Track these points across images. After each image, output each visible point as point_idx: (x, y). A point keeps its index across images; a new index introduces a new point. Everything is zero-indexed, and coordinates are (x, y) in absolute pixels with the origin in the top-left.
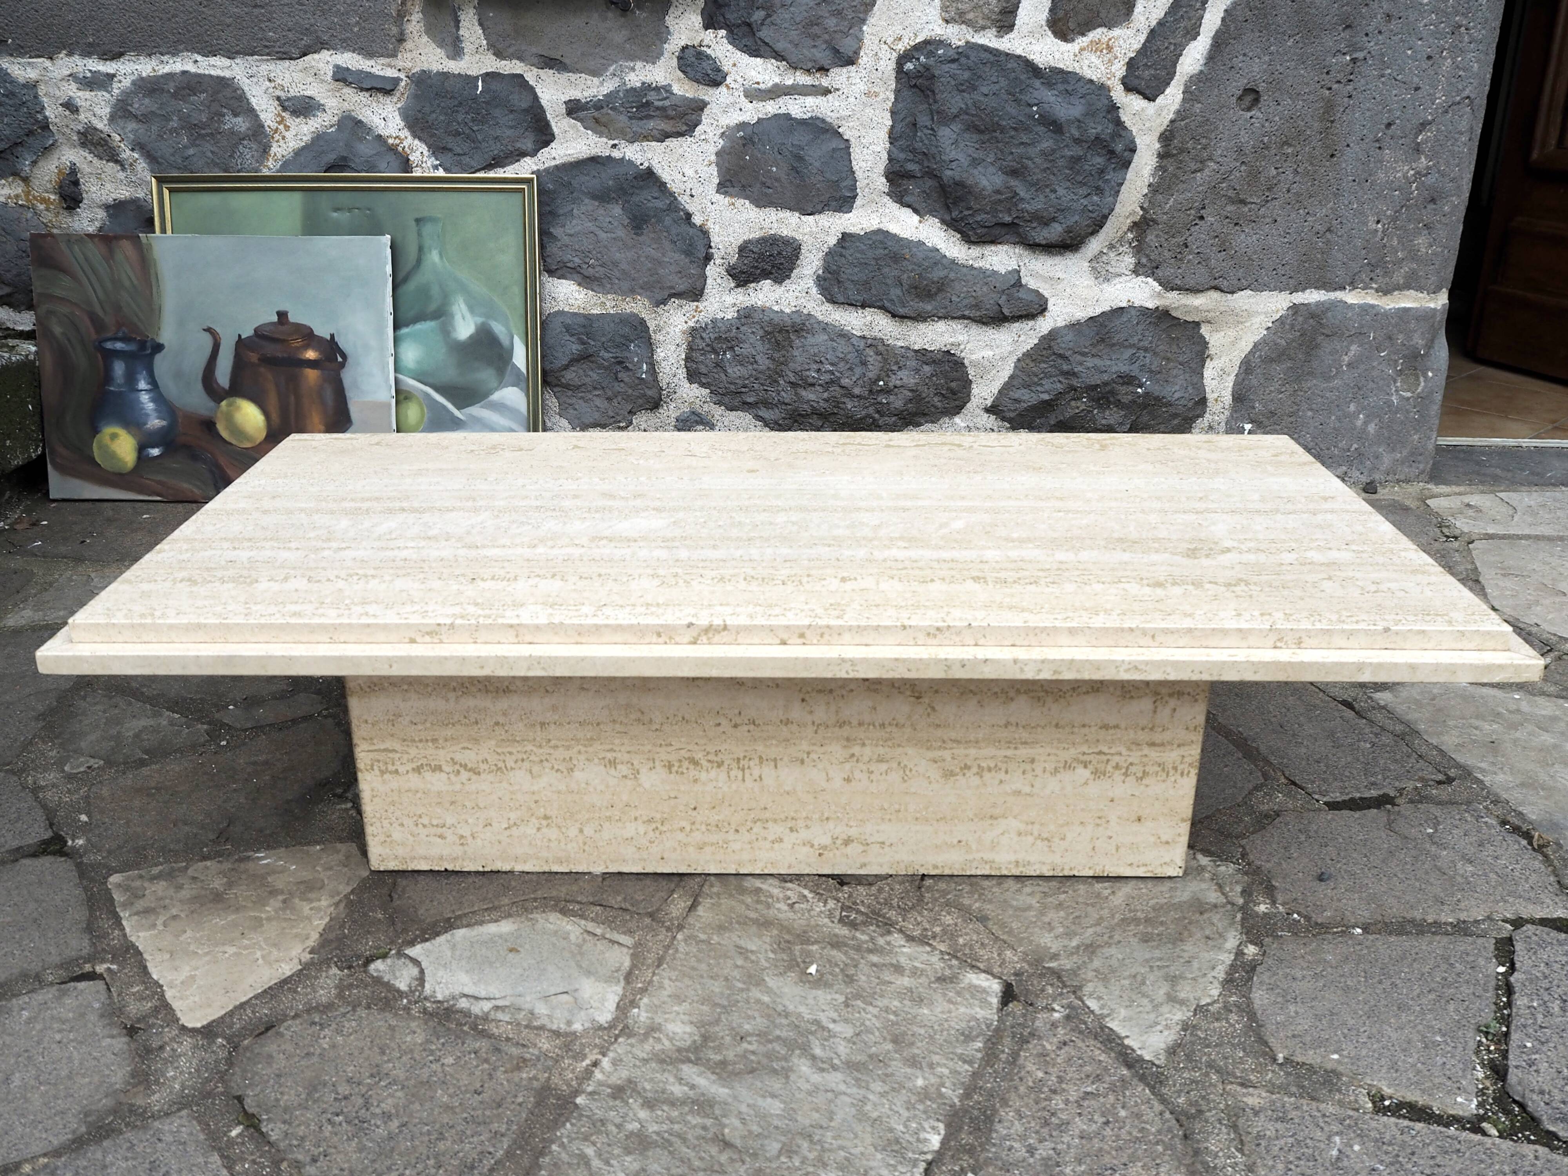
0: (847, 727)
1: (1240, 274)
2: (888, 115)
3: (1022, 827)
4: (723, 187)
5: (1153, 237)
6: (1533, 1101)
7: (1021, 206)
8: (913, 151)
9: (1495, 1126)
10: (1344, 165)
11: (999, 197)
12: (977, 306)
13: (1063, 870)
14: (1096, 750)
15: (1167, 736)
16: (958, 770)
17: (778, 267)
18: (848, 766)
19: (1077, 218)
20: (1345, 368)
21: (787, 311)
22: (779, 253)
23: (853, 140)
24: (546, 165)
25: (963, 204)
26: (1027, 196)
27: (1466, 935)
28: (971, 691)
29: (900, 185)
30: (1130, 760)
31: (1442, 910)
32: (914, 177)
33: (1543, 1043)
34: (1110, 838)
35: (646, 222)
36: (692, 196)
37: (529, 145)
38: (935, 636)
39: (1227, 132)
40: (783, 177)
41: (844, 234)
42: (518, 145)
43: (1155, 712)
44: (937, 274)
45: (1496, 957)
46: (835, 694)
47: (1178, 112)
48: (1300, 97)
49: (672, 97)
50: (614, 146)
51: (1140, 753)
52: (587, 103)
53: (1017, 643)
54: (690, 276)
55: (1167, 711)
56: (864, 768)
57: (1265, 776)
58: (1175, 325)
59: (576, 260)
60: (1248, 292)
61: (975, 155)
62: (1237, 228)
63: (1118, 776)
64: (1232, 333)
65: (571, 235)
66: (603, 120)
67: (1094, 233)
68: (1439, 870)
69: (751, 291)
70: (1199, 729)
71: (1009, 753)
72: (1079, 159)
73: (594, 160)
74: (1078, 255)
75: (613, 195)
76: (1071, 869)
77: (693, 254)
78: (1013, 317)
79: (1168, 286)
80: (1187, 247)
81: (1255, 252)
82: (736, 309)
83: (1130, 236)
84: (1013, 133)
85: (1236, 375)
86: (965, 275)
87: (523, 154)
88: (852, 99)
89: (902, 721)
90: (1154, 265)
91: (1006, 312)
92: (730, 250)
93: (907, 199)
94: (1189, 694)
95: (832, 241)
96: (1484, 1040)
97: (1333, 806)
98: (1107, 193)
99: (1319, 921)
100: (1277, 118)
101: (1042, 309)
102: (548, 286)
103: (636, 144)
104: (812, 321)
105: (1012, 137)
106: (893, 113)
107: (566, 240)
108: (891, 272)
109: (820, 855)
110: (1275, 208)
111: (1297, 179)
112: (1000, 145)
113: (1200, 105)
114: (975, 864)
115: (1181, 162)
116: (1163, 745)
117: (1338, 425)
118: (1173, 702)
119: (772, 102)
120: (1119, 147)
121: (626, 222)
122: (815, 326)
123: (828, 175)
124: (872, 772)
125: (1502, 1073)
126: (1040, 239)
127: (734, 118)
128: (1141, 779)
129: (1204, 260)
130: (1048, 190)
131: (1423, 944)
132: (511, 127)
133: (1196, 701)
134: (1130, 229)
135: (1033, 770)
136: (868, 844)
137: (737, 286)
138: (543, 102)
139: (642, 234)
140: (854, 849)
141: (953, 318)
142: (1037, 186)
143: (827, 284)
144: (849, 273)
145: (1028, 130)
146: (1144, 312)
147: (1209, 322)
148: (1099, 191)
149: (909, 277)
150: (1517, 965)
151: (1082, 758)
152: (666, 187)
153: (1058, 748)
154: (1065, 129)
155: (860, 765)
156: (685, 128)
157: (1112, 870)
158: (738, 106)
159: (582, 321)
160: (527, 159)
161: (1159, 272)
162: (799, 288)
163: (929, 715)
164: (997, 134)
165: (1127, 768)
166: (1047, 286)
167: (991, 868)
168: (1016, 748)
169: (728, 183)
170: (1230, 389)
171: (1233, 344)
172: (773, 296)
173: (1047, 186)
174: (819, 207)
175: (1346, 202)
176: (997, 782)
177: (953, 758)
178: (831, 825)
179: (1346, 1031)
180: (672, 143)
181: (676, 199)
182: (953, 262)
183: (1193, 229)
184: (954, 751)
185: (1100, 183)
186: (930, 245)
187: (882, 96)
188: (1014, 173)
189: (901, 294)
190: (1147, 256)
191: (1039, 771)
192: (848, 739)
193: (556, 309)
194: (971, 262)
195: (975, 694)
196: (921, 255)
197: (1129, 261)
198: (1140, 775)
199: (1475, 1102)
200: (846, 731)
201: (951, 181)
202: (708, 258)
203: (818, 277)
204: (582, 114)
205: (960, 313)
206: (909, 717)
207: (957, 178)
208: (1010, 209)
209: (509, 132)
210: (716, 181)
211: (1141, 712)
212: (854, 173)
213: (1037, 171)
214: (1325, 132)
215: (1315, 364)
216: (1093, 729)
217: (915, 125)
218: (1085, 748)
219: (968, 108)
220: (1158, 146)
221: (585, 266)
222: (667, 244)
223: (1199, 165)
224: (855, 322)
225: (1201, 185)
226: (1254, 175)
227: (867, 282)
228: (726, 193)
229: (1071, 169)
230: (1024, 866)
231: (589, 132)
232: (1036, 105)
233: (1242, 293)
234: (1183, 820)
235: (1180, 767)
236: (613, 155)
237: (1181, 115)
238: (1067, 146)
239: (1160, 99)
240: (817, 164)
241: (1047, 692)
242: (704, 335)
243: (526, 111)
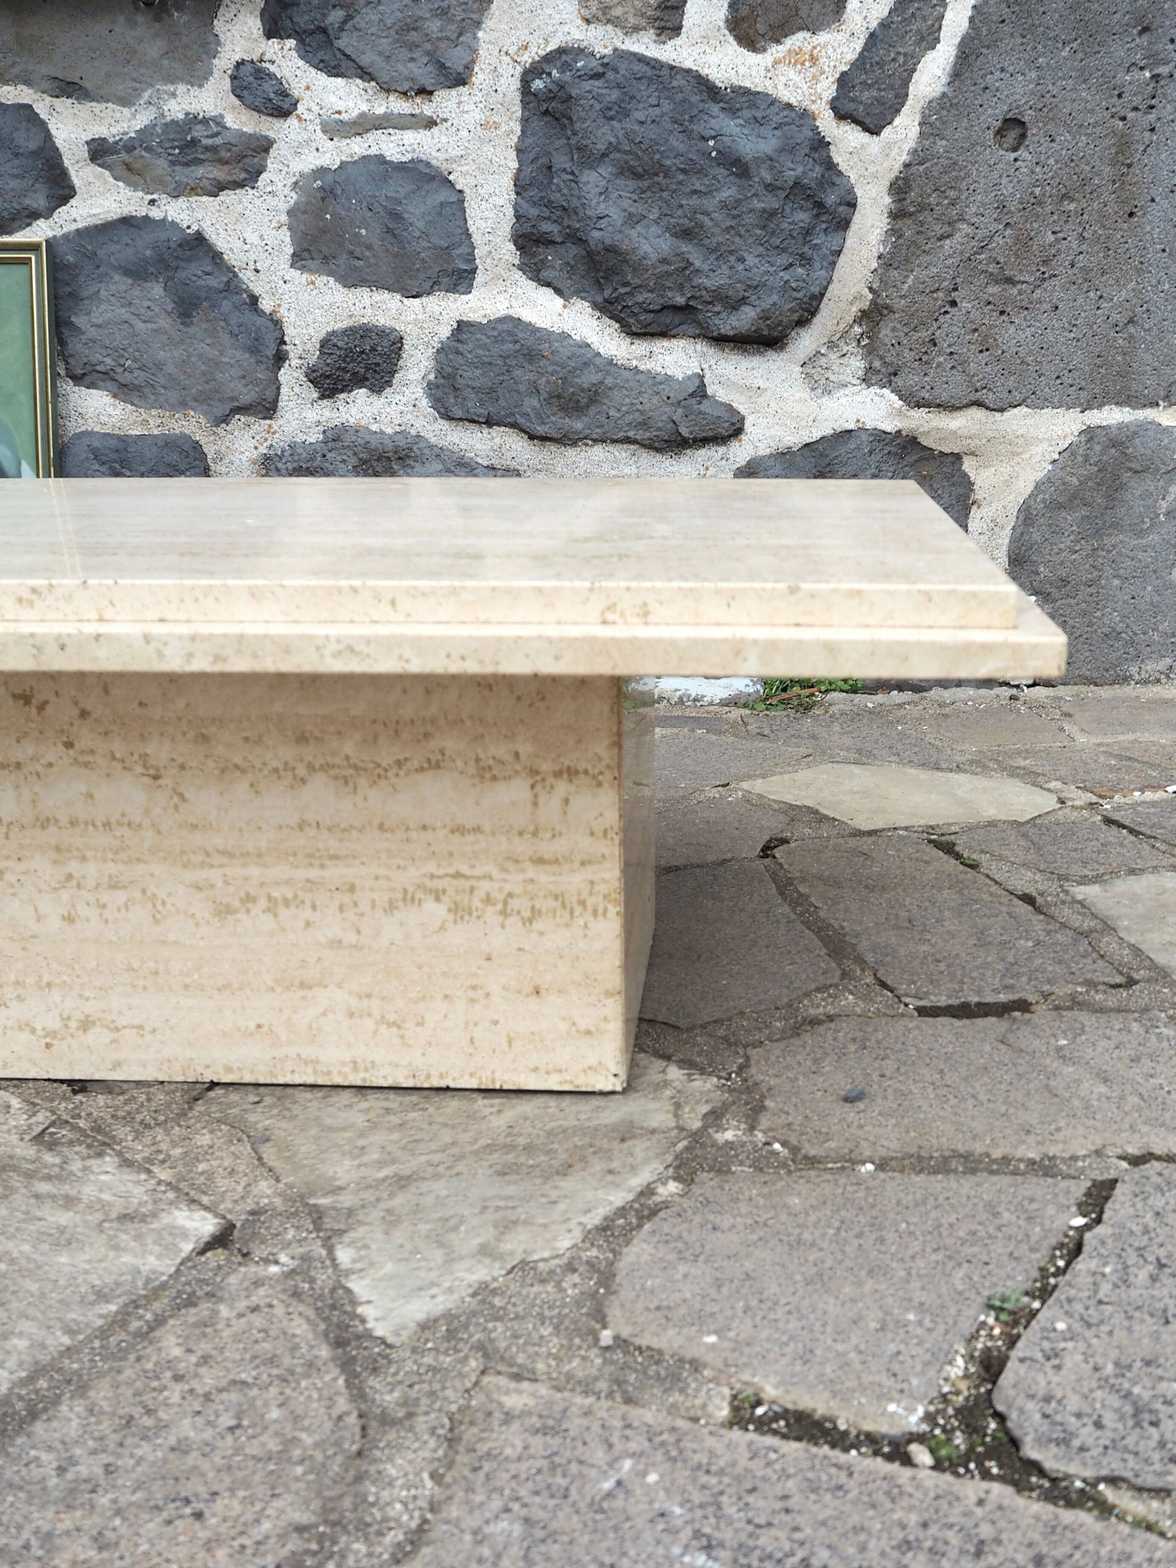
0: (52, 829)
1: (1011, 384)
2: (514, 154)
3: (354, 1002)
4: (299, 259)
5: (888, 332)
6: (1021, 1411)
7: (697, 281)
8: (549, 204)
9: (932, 1451)
10: (1148, 228)
11: (666, 268)
12: (644, 425)
13: (428, 1077)
14: (451, 871)
15: (560, 846)
16: (236, 904)
17: (374, 368)
18: (65, 895)
19: (775, 298)
20: (1162, 518)
21: (389, 431)
22: (373, 349)
23: (467, 191)
24: (65, 230)
25: (617, 278)
26: (706, 267)
27: (1046, 1175)
28: (237, 766)
29: (534, 255)
30: (508, 888)
31: (1023, 1142)
32: (553, 242)
33: (1089, 1325)
34: (496, 1023)
35: (196, 306)
36: (257, 271)
37: (39, 201)
39: (983, 181)
40: (376, 242)
41: (460, 323)
42: (27, 202)
43: (535, 804)
44: (588, 378)
45: (1079, 1205)
46: (25, 770)
47: (914, 152)
48: (1082, 131)
49: (225, 132)
50: (152, 202)
51: (521, 877)
52: (116, 143)
53: (169, 617)
54: (255, 382)
55: (555, 802)
56: (91, 898)
57: (844, 975)
58: (927, 459)
59: (108, 361)
60: (1023, 410)
61: (632, 210)
62: (1003, 317)
63: (491, 914)
64: (1005, 469)
65: (98, 326)
66: (137, 166)
67: (802, 322)
68: (1050, 1091)
69: (340, 404)
70: (611, 834)
71: (314, 874)
72: (771, 214)
73: (127, 222)
74: (783, 357)
75: (152, 269)
76: (441, 1076)
77: (259, 351)
78: (695, 440)
79: (913, 401)
80: (935, 345)
81: (1030, 353)
82: (321, 428)
83: (857, 330)
84: (681, 177)
85: (1014, 528)
86: (627, 381)
87: (34, 215)
88: (464, 133)
89: (137, 819)
90: (891, 370)
91: (684, 431)
92: (309, 346)
93: (545, 274)
94: (586, 772)
95: (445, 332)
96: (991, 1321)
97: (928, 1011)
98: (817, 265)
99: (812, 1153)
100: (1051, 161)
101: (737, 431)
102: (73, 398)
103: (181, 199)
104: (422, 445)
105: (680, 183)
106: (519, 151)
107: (93, 332)
108: (523, 375)
109: (48, 1046)
110: (1054, 290)
111: (1084, 247)
112: (665, 194)
113: (944, 142)
114: (289, 1066)
115: (922, 224)
116: (556, 861)
117: (1156, 598)
118: (562, 787)
119: (358, 139)
120: (831, 199)
121: (170, 307)
122: (426, 451)
123: (435, 240)
124: (104, 906)
125: (995, 1369)
126: (726, 330)
127: (310, 162)
128: (531, 921)
129: (959, 364)
130: (732, 258)
131: (966, 1185)
132: (17, 177)
133: (600, 785)
134: (858, 321)
135: (356, 905)
136: (117, 1030)
137: (322, 397)
138: (59, 143)
139: (192, 323)
140: (98, 1037)
141: (614, 441)
142: (718, 253)
143: (439, 393)
144: (470, 376)
145: (701, 172)
146: (880, 436)
147: (973, 454)
148: (805, 260)
149: (548, 382)
150: (1108, 1217)
151: (429, 884)
152: (222, 259)
153: (389, 867)
154: (753, 170)
155: (83, 892)
156: (243, 175)
157: (506, 1077)
158: (314, 145)
159: (114, 443)
160: (41, 223)
161: (899, 381)
162: (404, 400)
163: (176, 807)
164: (660, 179)
165: (505, 903)
166: (743, 399)
167: (315, 1072)
168: (322, 866)
169: (306, 255)
170: (1005, 548)
171: (1007, 484)
172: (370, 411)
173: (731, 252)
174: (427, 285)
175: (1154, 282)
176: (302, 924)
177: (226, 883)
178: (56, 995)
179: (754, 1303)
180: (228, 197)
181: (236, 275)
182: (610, 362)
183: (942, 319)
184: (226, 870)
185: (806, 249)
186: (578, 338)
187: (504, 128)
188: (685, 234)
189: (538, 405)
190: (882, 358)
191: (365, 906)
192: (58, 849)
193: (83, 429)
194: (635, 363)
196: (565, 352)
197: (857, 364)
198: (527, 914)
199: (920, 1411)
200: (52, 835)
201: (600, 246)
202: (280, 358)
203: (429, 383)
204: (109, 159)
205: (621, 435)
206: (147, 811)
207: (608, 241)
208: (681, 286)
209: (13, 184)
210: (290, 250)
211: (513, 804)
212: (469, 236)
213: (716, 230)
214: (1119, 181)
215: (1121, 511)
216: (441, 833)
217: (550, 168)
218: (431, 867)
219: (619, 143)
220: (888, 200)
221: (120, 370)
222: (225, 338)
223: (946, 229)
224: (478, 446)
225: (950, 256)
226: (1024, 242)
227: (492, 390)
228: (303, 269)
229: (763, 228)
230: (366, 1070)
231: (121, 184)
232: (714, 138)
233: (1016, 410)
234: (608, 994)
235: (590, 901)
236: (151, 214)
237: (919, 157)
238: (756, 195)
239: (887, 132)
240: (420, 224)
242: (280, 465)
243: (35, 154)
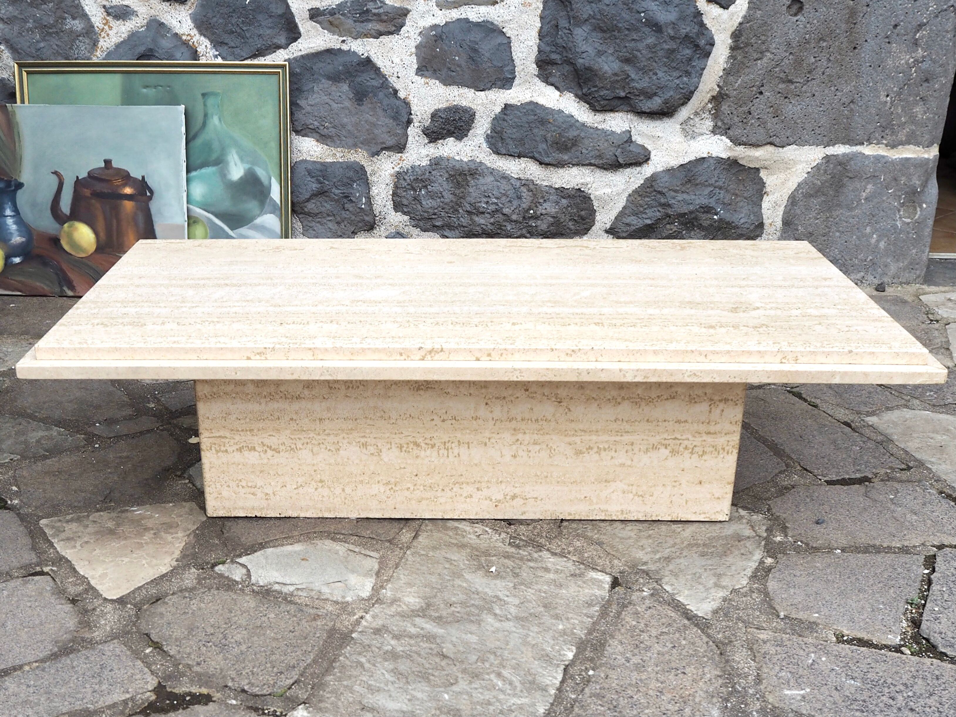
0: (514, 422)
1: (788, 134)
2: (538, 19)
3: (626, 488)
4: (421, 71)
5: (726, 107)
6: (934, 637)
7: (633, 84)
8: (556, 45)
9: (910, 650)
10: (863, 55)
11: (616, 78)
12: (600, 157)
13: (651, 516)
14: (673, 437)
15: (718, 428)
16: (585, 450)
17: (460, 128)
18: (514, 447)
19: (672, 93)
20: (863, 201)
21: (465, 160)
22: (460, 119)
23: (513, 38)
24: (295, 55)
25: (590, 83)
26: (637, 78)
27: (907, 553)
28: (593, 398)
29: (546, 70)
30: (695, 443)
31: (893, 540)
32: (556, 64)
33: (945, 609)
34: (682, 495)
35: (366, 96)
36: (398, 77)
37: (282, 40)
38: (571, 355)
39: (779, 31)
40: (463, 64)
41: (506, 105)
42: (275, 41)
43: (710, 412)
44: (572, 133)
45: (924, 565)
46: (507, 400)
47: (745, 17)
48: (832, 6)
49: (385, 6)
50: (343, 41)
51: (701, 439)
52: (325, 10)
54: (396, 135)
55: (718, 411)
56: (525, 448)
57: (787, 465)
58: (741, 171)
59: (316, 123)
60: (794, 147)
61: (600, 48)
62: (786, 100)
63: (687, 454)
64: (782, 176)
65: (312, 106)
66: (336, 23)
67: (684, 104)
68: (895, 519)
69: (439, 145)
70: (738, 423)
71: (618, 438)
72: (672, 51)
73: (329, 51)
74: (672, 120)
75: (343, 77)
76: (657, 516)
77: (398, 119)
78: (625, 165)
79: (737, 142)
80: (750, 114)
81: (799, 118)
82: (429, 158)
83: (710, 106)
84: (627, 32)
85: (785, 207)
86: (592, 134)
87: (279, 47)
88: (513, 8)
89: (549, 418)
90: (727, 127)
91: (621, 160)
92: (425, 116)
93: (551, 80)
94: (732, 400)
95: (498, 110)
96: (910, 607)
97: (830, 483)
98: (693, 75)
99: (814, 546)
100: (815, 21)
101: (647, 159)
102: (295, 142)
103: (359, 40)
104: (483, 167)
105: (626, 35)
106: (542, 18)
107: (309, 109)
108: (539, 132)
109: (496, 506)
110: (814, 86)
111: (830, 65)
112: (617, 41)
113: (760, 12)
114: (595, 513)
115: (747, 53)
116: (715, 433)
117: (858, 242)
118: (722, 405)
119: (456, 10)
120: (702, 42)
121: (352, 96)
122: (485, 170)
123: (495, 63)
124: (530, 451)
125: (918, 624)
126: (645, 109)
127: (429, 21)
128: (702, 456)
129: (762, 123)
130: (651, 73)
131: (879, 558)
132: (270, 28)
133: (737, 404)
134: (710, 101)
135: (633, 450)
136: (527, 499)
137: (430, 142)
138: (293, 10)
139: (363, 104)
140: (518, 502)
141: (583, 165)
142: (644, 71)
143: (493, 141)
144: (509, 132)
145: (637, 30)
146: (719, 160)
147: (766, 168)
148: (688, 74)
149: (552, 136)
150: (936, 569)
151: (663, 442)
152: (380, 71)
153: (648, 436)
154: (664, 29)
155: (522, 446)
156: (394, 28)
157: (683, 516)
158: (432, 13)
159: (319, 167)
160: (281, 51)
161: (730, 132)
162: (474, 144)
163: (566, 413)
164: (616, 33)
165: (693, 449)
166: (650, 142)
167: (605, 515)
168: (622, 435)
169: (424, 68)
170: (781, 217)
171: (783, 184)
172: (455, 150)
173: (651, 70)
174: (489, 85)
175: (865, 82)
176: (610, 458)
177: (581, 442)
178: (503, 486)
179: (824, 602)
180: (384, 39)
181: (387, 79)
182: (583, 125)
183: (754, 101)
184: (582, 437)
185: (688, 68)
186: (567, 112)
187: (534, 6)
188: (627, 61)
189: (546, 148)
190: (722, 121)
191: (636, 450)
192: (515, 430)
193: (301, 158)
194: (596, 125)
195: (596, 400)
196: (561, 120)
197: (709, 124)
198: (701, 453)
199: (899, 638)
200: (514, 424)
201: (583, 67)
202: (409, 122)
203: (487, 135)
204: (320, 18)
205: (587, 162)
206: (554, 415)
207: (587, 65)
208: (624, 87)
209: (268, 32)
210: (416, 66)
211: (701, 412)
212: (513, 61)
213: (644, 59)
214: (850, 31)
215: (842, 198)
216: (671, 423)
217: (557, 26)
218: (666, 436)
219: (595, 15)
220: (730, 41)
221: (322, 128)
222: (380, 112)
223: (759, 55)
224: (513, 168)
225: (760, 69)
226: (798, 63)
227: (522, 139)
228: (422, 76)
229: (667, 58)
230: (627, 514)
231: (326, 31)
232: (643, 12)
233: (790, 147)
234: (729, 483)
235: (727, 448)
236: (342, 48)
237: (747, 19)
238: (665, 41)
239: (731, 8)
240: (487, 55)
241: (641, 398)
242: (406, 177)
243: (281, 16)
